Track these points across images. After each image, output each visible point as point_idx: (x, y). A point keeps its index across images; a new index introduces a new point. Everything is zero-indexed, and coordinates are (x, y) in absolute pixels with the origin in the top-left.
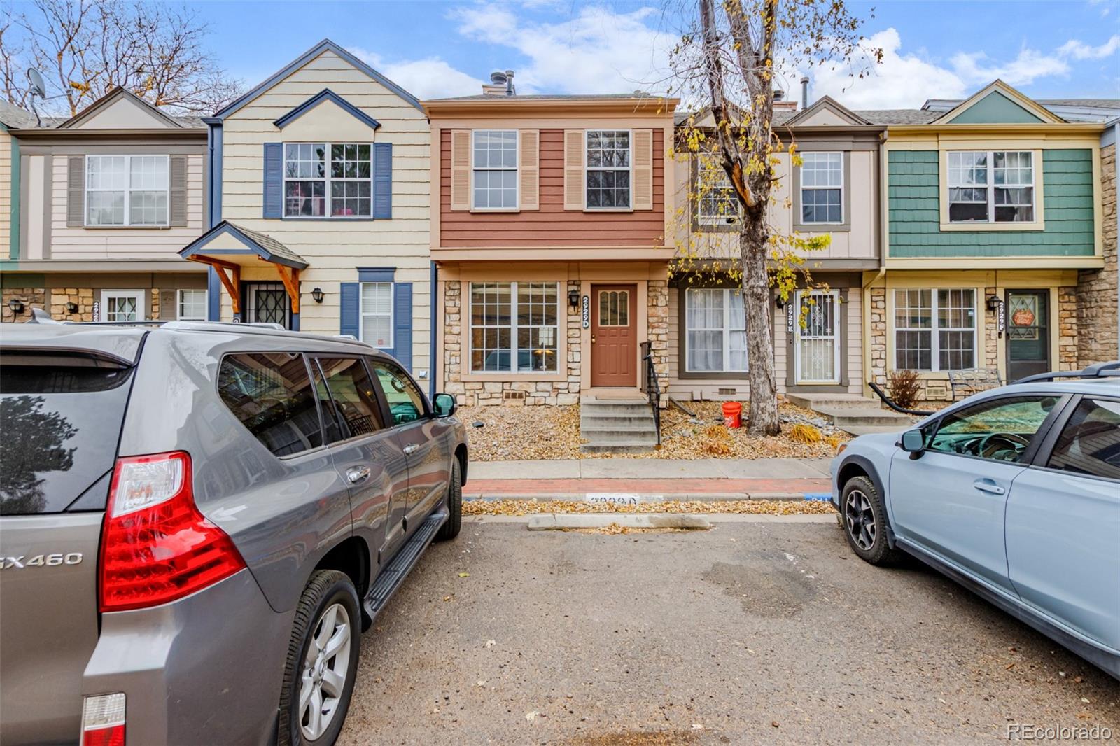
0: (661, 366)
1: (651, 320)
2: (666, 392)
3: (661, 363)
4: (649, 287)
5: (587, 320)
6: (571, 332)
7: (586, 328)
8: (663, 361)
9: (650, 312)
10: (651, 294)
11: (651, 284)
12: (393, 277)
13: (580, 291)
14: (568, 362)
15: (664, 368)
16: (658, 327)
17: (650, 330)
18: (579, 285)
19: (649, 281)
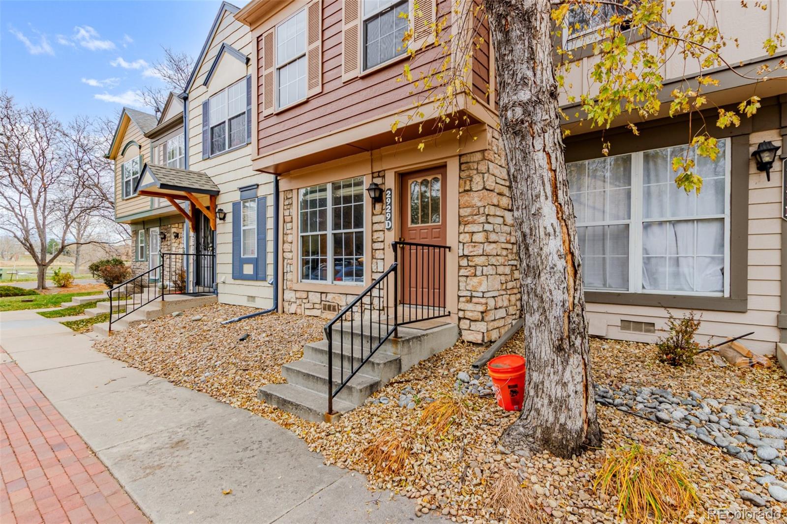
0: (475, 280)
1: (464, 212)
2: (483, 320)
3: (475, 275)
4: (461, 164)
5: (390, 220)
6: (376, 235)
7: (389, 229)
8: (478, 273)
9: (462, 202)
10: (463, 175)
11: (464, 159)
12: (256, 193)
13: (384, 184)
14: (373, 272)
15: (480, 284)
16: (473, 222)
17: (462, 228)
18: (384, 177)
19: (460, 156)
